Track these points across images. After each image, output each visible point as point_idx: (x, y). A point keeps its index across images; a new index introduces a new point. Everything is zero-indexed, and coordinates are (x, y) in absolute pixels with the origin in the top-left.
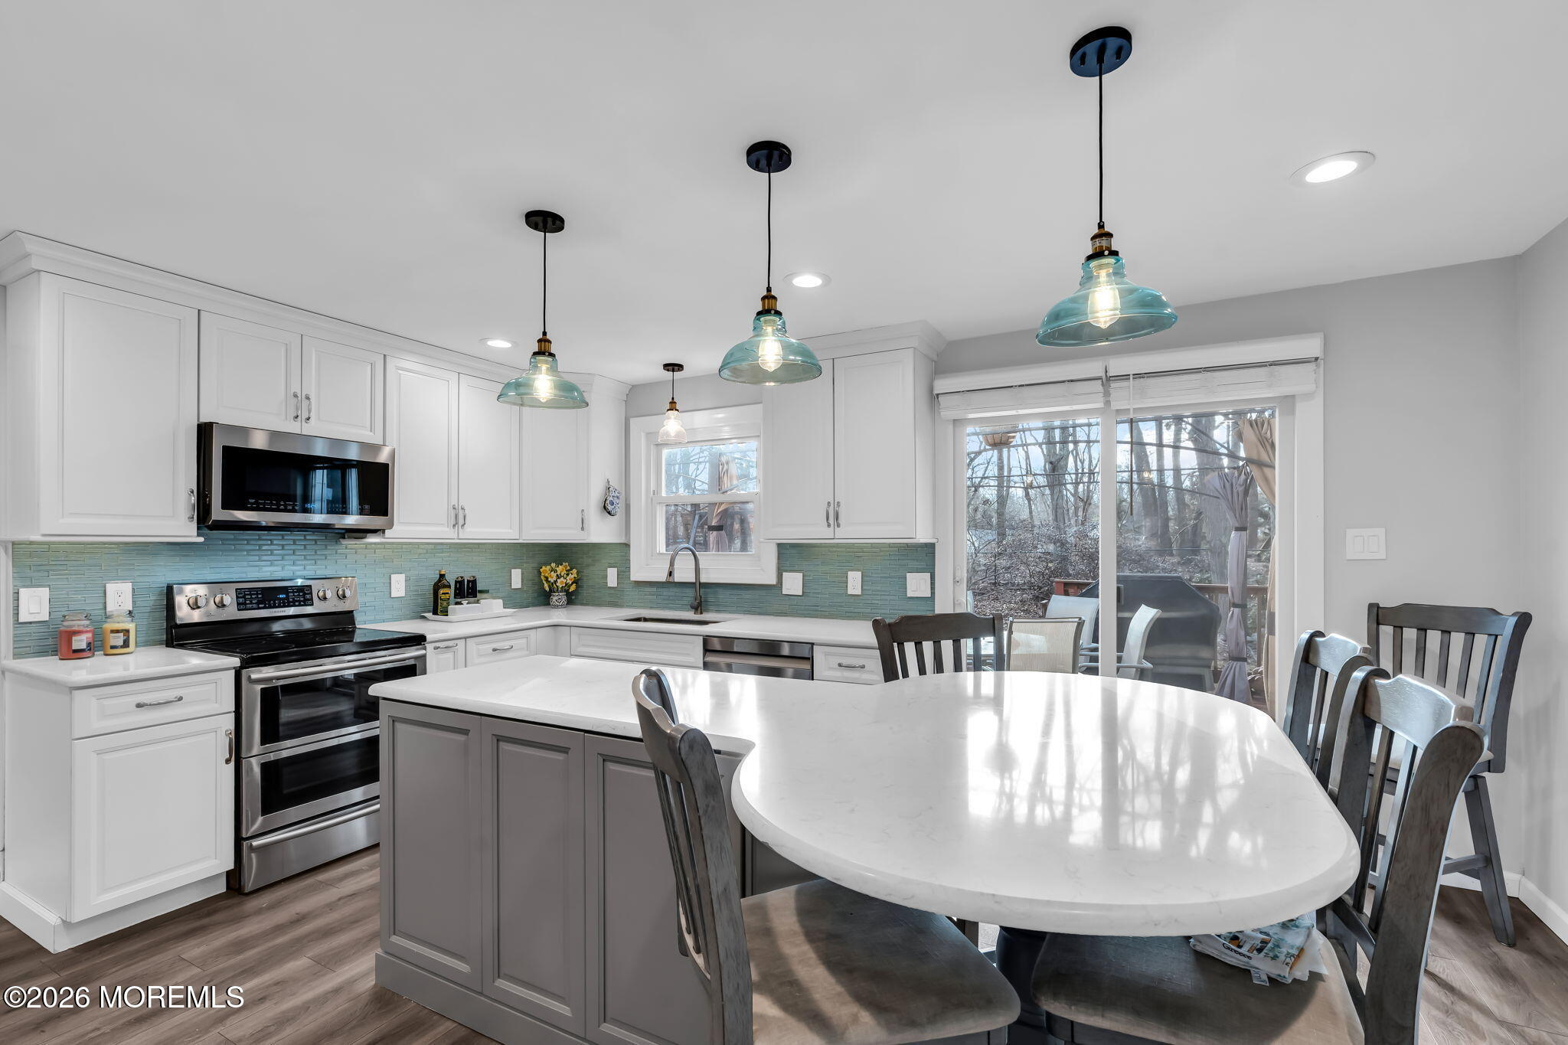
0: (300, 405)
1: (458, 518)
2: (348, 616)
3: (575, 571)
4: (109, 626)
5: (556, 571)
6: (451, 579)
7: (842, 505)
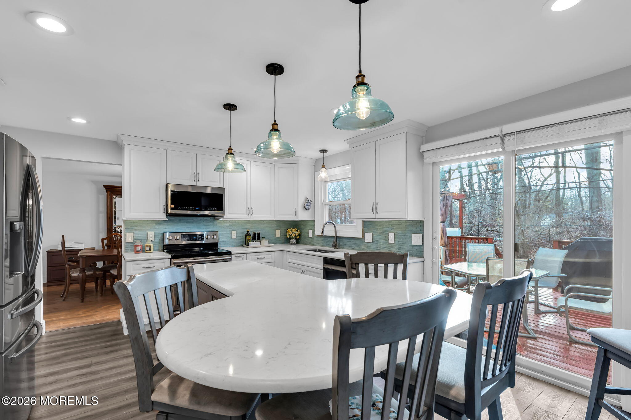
0: (196, 175)
1: (250, 212)
2: (216, 245)
3: (299, 231)
4: (147, 244)
5: (292, 231)
6: (251, 233)
7: (378, 203)
